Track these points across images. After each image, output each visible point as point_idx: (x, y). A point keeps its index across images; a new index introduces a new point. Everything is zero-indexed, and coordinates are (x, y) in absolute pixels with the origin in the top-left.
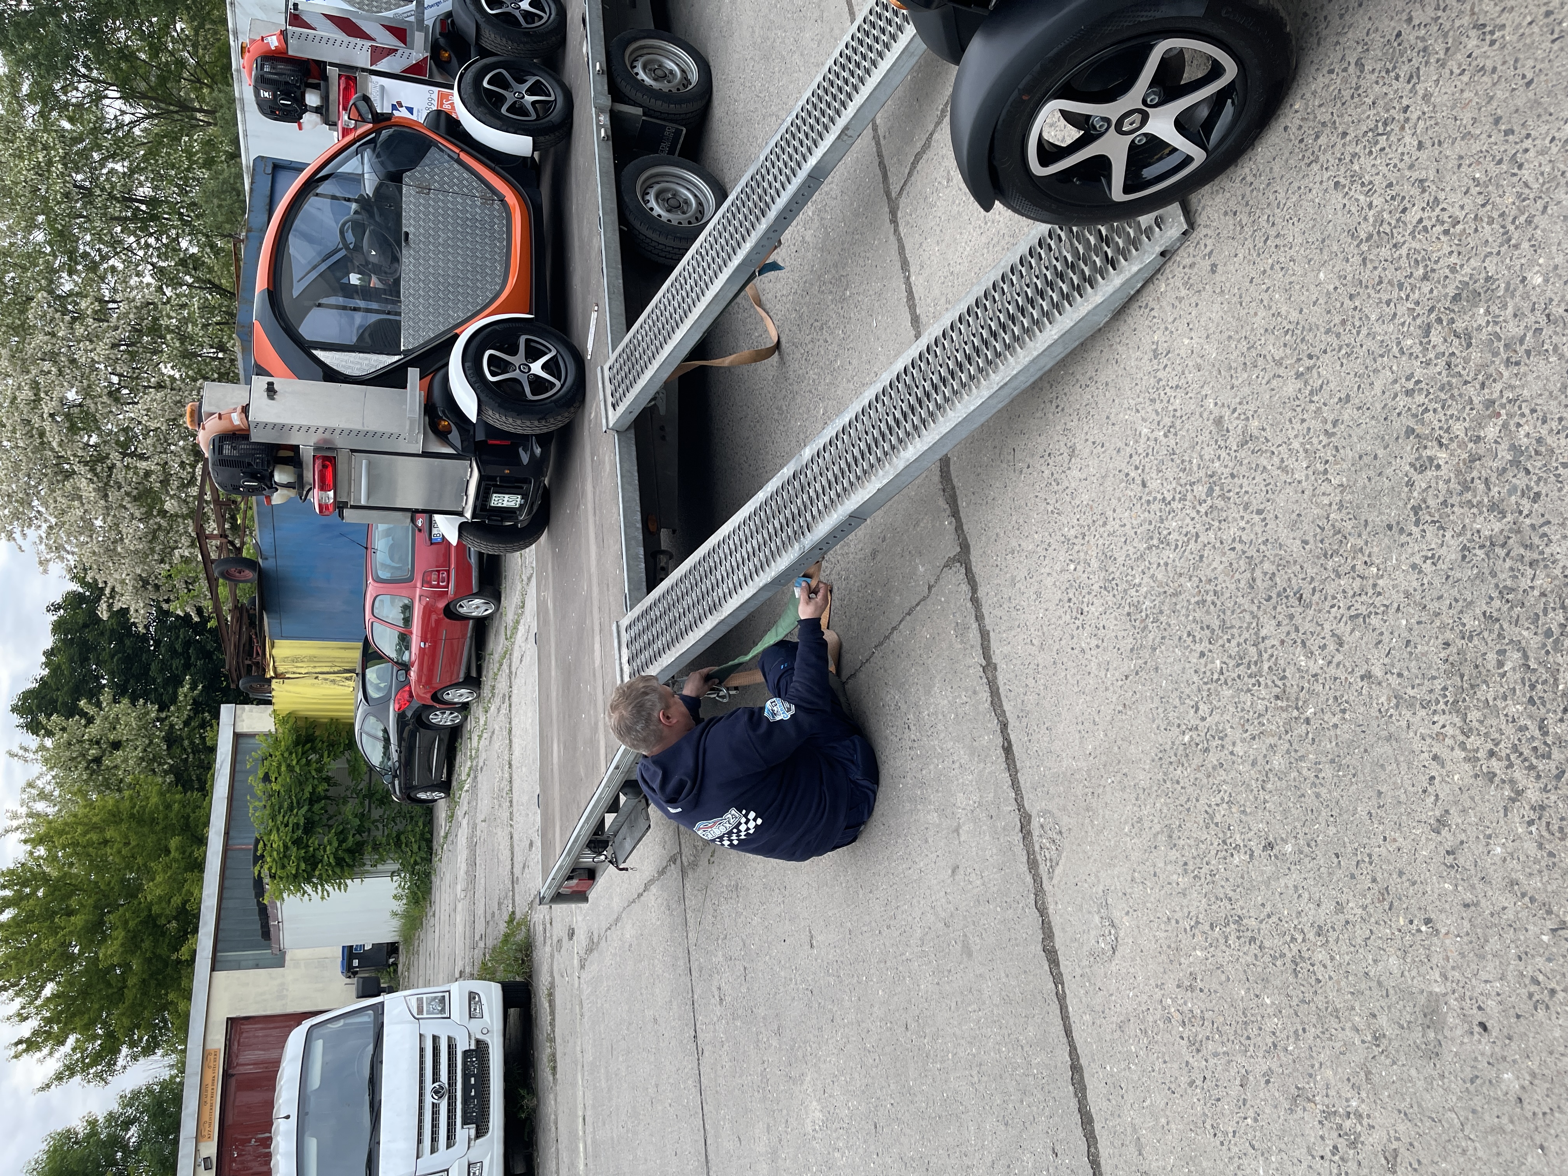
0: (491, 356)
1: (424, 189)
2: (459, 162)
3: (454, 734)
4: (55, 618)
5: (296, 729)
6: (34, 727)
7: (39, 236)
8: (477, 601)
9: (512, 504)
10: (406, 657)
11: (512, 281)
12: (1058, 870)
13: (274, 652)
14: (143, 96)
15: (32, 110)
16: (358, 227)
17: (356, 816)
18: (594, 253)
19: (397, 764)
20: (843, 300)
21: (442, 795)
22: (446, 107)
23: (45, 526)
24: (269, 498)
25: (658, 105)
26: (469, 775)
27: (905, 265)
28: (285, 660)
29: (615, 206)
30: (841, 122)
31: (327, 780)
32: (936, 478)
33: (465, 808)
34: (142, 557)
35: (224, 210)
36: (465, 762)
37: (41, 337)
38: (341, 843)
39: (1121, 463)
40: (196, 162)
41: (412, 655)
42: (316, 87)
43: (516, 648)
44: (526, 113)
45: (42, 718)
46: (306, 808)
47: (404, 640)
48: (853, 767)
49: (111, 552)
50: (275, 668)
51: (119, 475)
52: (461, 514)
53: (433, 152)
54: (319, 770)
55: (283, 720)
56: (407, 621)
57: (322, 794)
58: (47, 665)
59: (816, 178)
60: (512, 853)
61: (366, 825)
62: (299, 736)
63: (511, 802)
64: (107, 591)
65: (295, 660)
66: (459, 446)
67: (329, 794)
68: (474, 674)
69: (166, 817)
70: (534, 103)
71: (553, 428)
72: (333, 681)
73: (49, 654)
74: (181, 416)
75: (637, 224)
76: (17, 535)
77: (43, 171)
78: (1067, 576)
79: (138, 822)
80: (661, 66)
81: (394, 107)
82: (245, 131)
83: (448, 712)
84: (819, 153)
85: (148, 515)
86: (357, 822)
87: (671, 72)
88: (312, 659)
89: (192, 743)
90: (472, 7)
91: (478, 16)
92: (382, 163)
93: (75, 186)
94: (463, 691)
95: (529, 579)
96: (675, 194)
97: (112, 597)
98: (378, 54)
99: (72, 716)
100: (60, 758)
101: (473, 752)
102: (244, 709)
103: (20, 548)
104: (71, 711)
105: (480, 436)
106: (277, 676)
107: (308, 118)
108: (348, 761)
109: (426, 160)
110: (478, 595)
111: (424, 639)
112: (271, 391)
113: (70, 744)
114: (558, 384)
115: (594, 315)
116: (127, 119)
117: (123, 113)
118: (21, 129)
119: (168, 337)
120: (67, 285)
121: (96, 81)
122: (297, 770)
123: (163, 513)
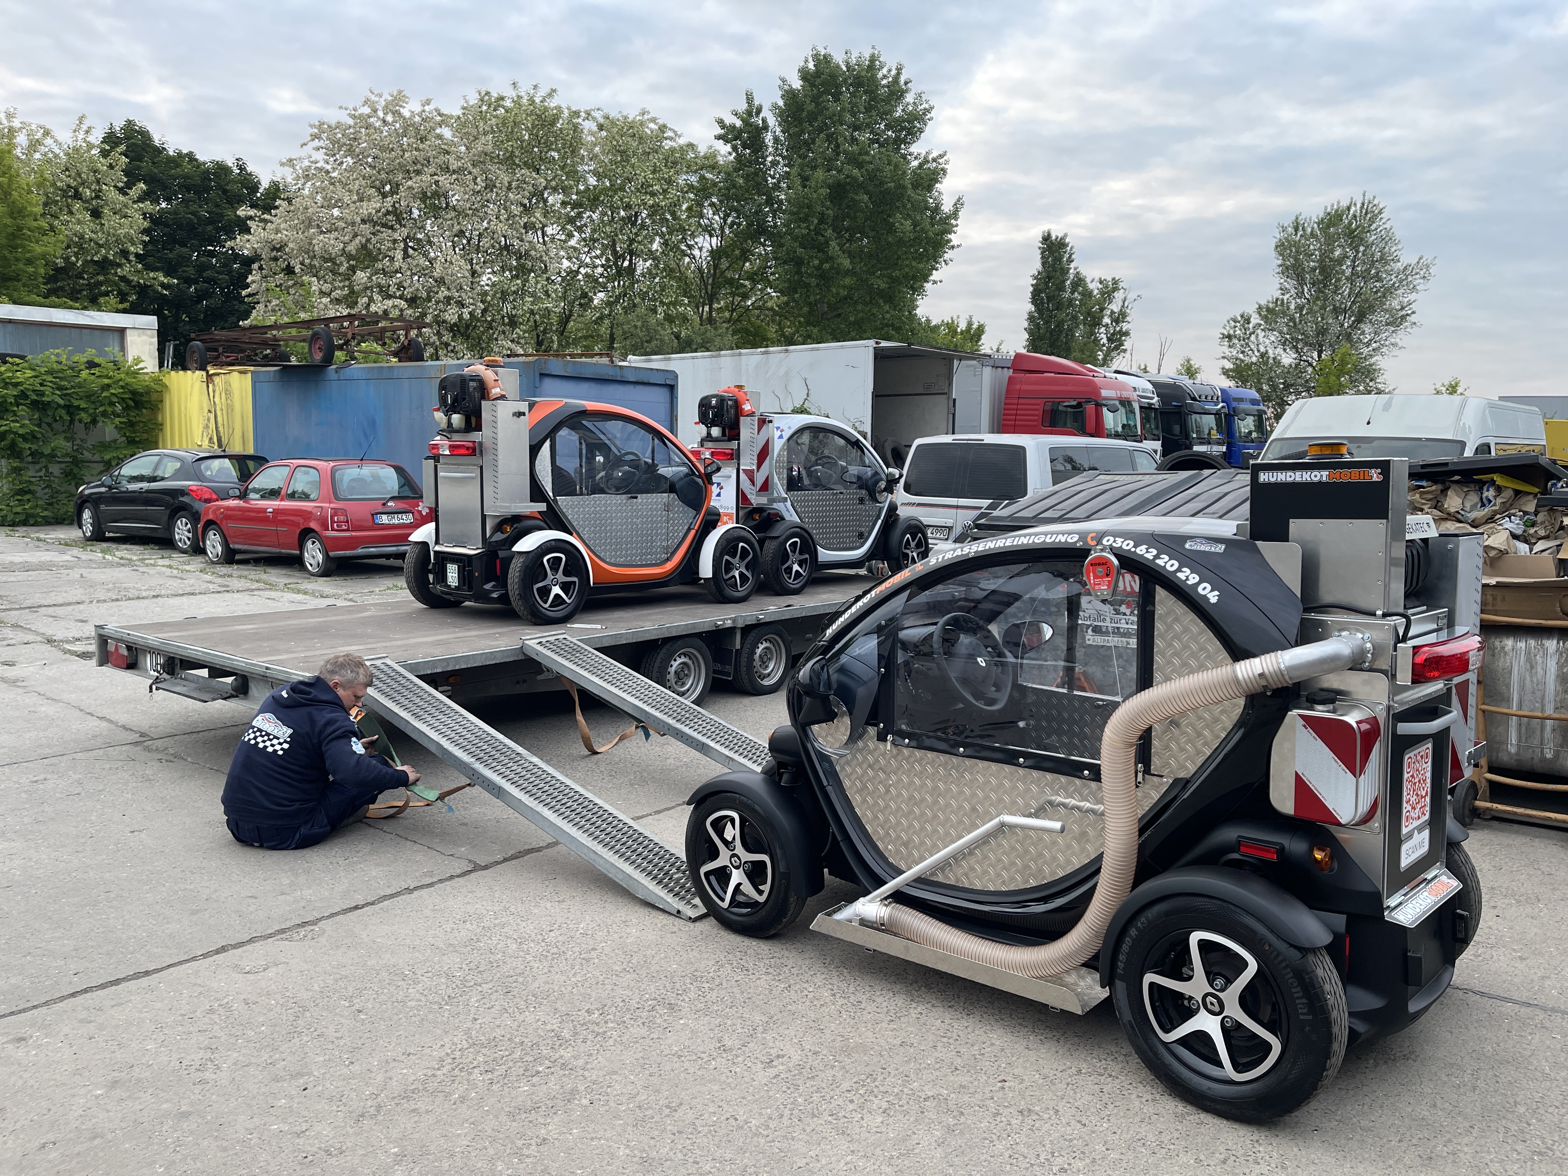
0: (561, 558)
1: (667, 508)
2: (689, 529)
3: (166, 543)
4: (230, 164)
5: (148, 391)
6: (111, 139)
7: (592, 181)
8: (320, 557)
9: (450, 579)
10: (252, 496)
11: (613, 569)
12: (287, 942)
13: (236, 374)
14: (716, 267)
15: (694, 179)
16: (635, 464)
17: (53, 450)
18: (640, 623)
19: (124, 489)
20: (632, 785)
21: (89, 534)
22: (725, 519)
23: (329, 167)
24: (438, 410)
25: (744, 660)
26: (122, 558)
27: (658, 812)
28: (228, 383)
29: (674, 634)
30: (736, 757)
31: (94, 422)
32: (527, 847)
33: (84, 557)
34: (308, 250)
35: (632, 330)
36: (135, 554)
37: (506, 179)
38: (22, 436)
39: (560, 920)
40: (669, 308)
41: (256, 502)
42: (724, 434)
43: (279, 594)
44: (727, 572)
45: (123, 148)
46: (62, 402)
47: (274, 493)
48: (309, 826)
49: (309, 223)
50: (218, 374)
51: (386, 233)
52: (437, 542)
53: (692, 512)
54: (104, 414)
55: (157, 381)
56: (292, 496)
57: (78, 417)
58: (180, 154)
59: (702, 748)
60: (61, 605)
61: (43, 460)
62: (141, 394)
63: (117, 600)
64: (266, 216)
65: (228, 393)
66: (493, 539)
67: (77, 423)
68: (237, 557)
69: (17, 260)
70: (734, 577)
71: (514, 604)
72: (207, 427)
73: (191, 156)
74: (449, 289)
75: (664, 651)
76: (316, 143)
77: (645, 188)
78: (485, 912)
79: (13, 234)
80: (770, 659)
81: (719, 484)
82: (697, 358)
83: (190, 535)
84: (717, 747)
85: (350, 257)
86: (47, 451)
87: (767, 667)
88: (230, 408)
89: (101, 284)
90: (788, 533)
91: (783, 537)
92: (681, 479)
93: (636, 213)
94: (220, 549)
95: (351, 600)
96: (687, 676)
97: (261, 221)
98: (750, 474)
99: (126, 176)
100: (80, 163)
101: (152, 562)
102: (152, 337)
103: (305, 144)
104: (132, 176)
105: (502, 554)
106: (209, 377)
107: (703, 429)
108: (115, 441)
109: (686, 508)
110: (327, 557)
111: (276, 511)
112: (520, 414)
113: (95, 172)
114: (547, 606)
115: (599, 627)
116: (696, 252)
117: (701, 249)
118: (677, 173)
119: (519, 282)
120: (554, 199)
121: (722, 229)
122: (104, 394)
123: (353, 269)
